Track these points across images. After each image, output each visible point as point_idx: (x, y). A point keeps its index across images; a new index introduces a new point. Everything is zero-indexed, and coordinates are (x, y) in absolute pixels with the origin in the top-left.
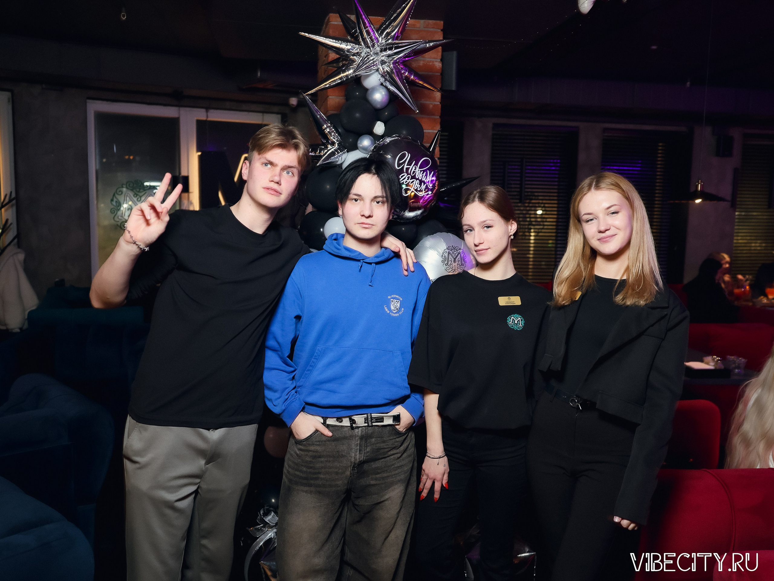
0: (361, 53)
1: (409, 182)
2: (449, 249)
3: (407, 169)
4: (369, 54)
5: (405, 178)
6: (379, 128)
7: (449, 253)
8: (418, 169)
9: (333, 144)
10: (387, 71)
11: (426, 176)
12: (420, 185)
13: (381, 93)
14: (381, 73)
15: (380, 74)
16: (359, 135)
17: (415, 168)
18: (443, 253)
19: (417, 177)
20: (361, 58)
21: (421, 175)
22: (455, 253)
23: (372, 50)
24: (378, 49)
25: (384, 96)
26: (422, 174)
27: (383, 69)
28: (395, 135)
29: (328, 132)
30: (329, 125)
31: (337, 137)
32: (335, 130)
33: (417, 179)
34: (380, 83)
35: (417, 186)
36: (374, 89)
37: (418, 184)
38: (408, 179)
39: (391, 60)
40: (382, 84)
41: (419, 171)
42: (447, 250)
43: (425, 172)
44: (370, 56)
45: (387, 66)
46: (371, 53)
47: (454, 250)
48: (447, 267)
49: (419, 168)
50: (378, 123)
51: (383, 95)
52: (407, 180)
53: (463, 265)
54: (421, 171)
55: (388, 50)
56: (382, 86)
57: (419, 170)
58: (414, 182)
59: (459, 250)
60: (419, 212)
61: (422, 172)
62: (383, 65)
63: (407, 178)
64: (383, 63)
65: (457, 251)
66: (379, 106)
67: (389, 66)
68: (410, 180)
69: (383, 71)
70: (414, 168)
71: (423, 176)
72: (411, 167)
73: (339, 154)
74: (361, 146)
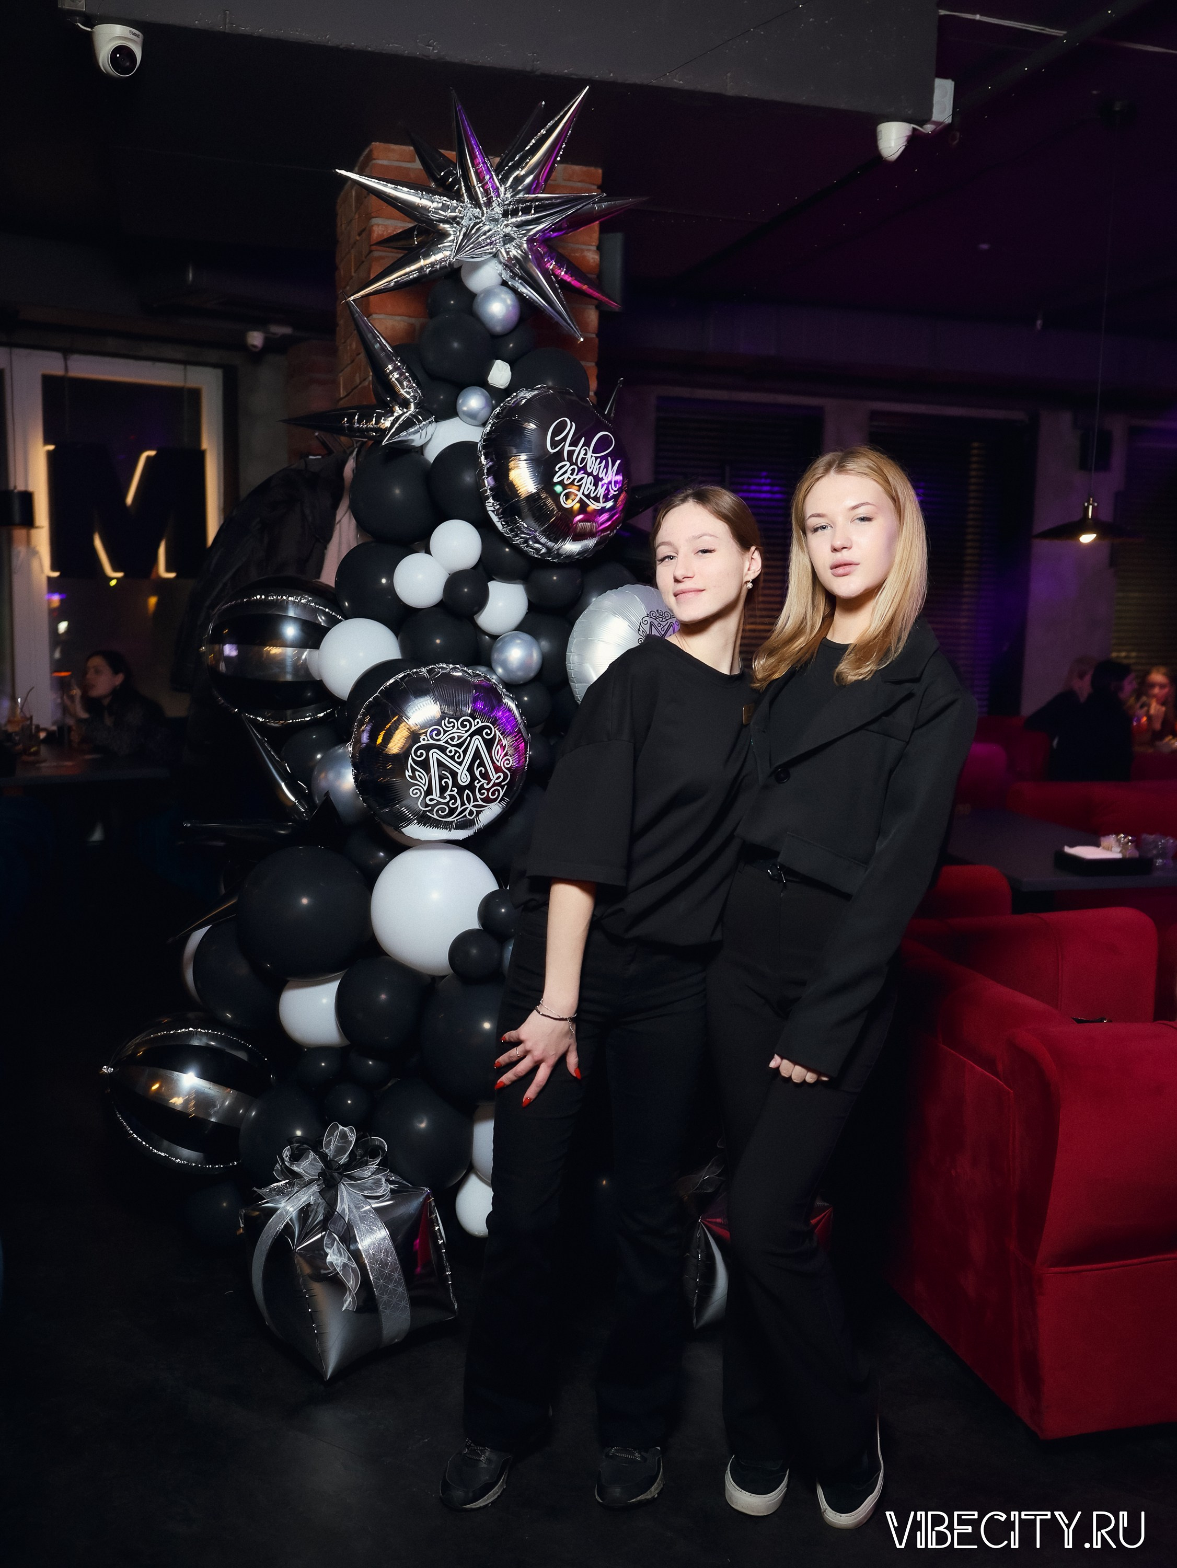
0: (462, 218)
1: (575, 479)
2: (651, 617)
3: (571, 453)
4: (478, 221)
5: (565, 472)
6: (500, 374)
7: (652, 625)
8: (590, 453)
9: (405, 404)
10: (515, 256)
11: (605, 469)
12: (594, 487)
13: (504, 301)
14: (503, 261)
15: (500, 263)
16: (460, 386)
17: (585, 451)
18: (640, 624)
19: (589, 471)
20: (464, 230)
21: (597, 466)
22: (664, 624)
23: (485, 213)
24: (498, 210)
25: (510, 308)
26: (599, 465)
27: (508, 253)
28: (540, 386)
29: (396, 379)
30: (399, 364)
31: (416, 391)
32: (411, 376)
33: (589, 474)
34: (500, 281)
35: (589, 488)
36: (489, 294)
37: (591, 484)
38: (572, 474)
39: (524, 235)
40: (504, 283)
41: (593, 458)
42: (647, 619)
43: (604, 461)
44: (481, 225)
45: (516, 247)
46: (483, 218)
47: (661, 619)
49: (592, 453)
50: (497, 363)
51: (507, 306)
52: (570, 476)
54: (596, 458)
55: (520, 213)
56: (505, 289)
57: (592, 456)
58: (584, 481)
59: (670, 618)
60: (591, 543)
61: (599, 460)
62: (507, 244)
63: (569, 472)
64: (508, 239)
65: (667, 620)
66: (498, 329)
67: (519, 247)
68: (577, 474)
69: (508, 258)
70: (583, 452)
71: (600, 468)
72: (577, 449)
73: (421, 425)
74: (465, 409)
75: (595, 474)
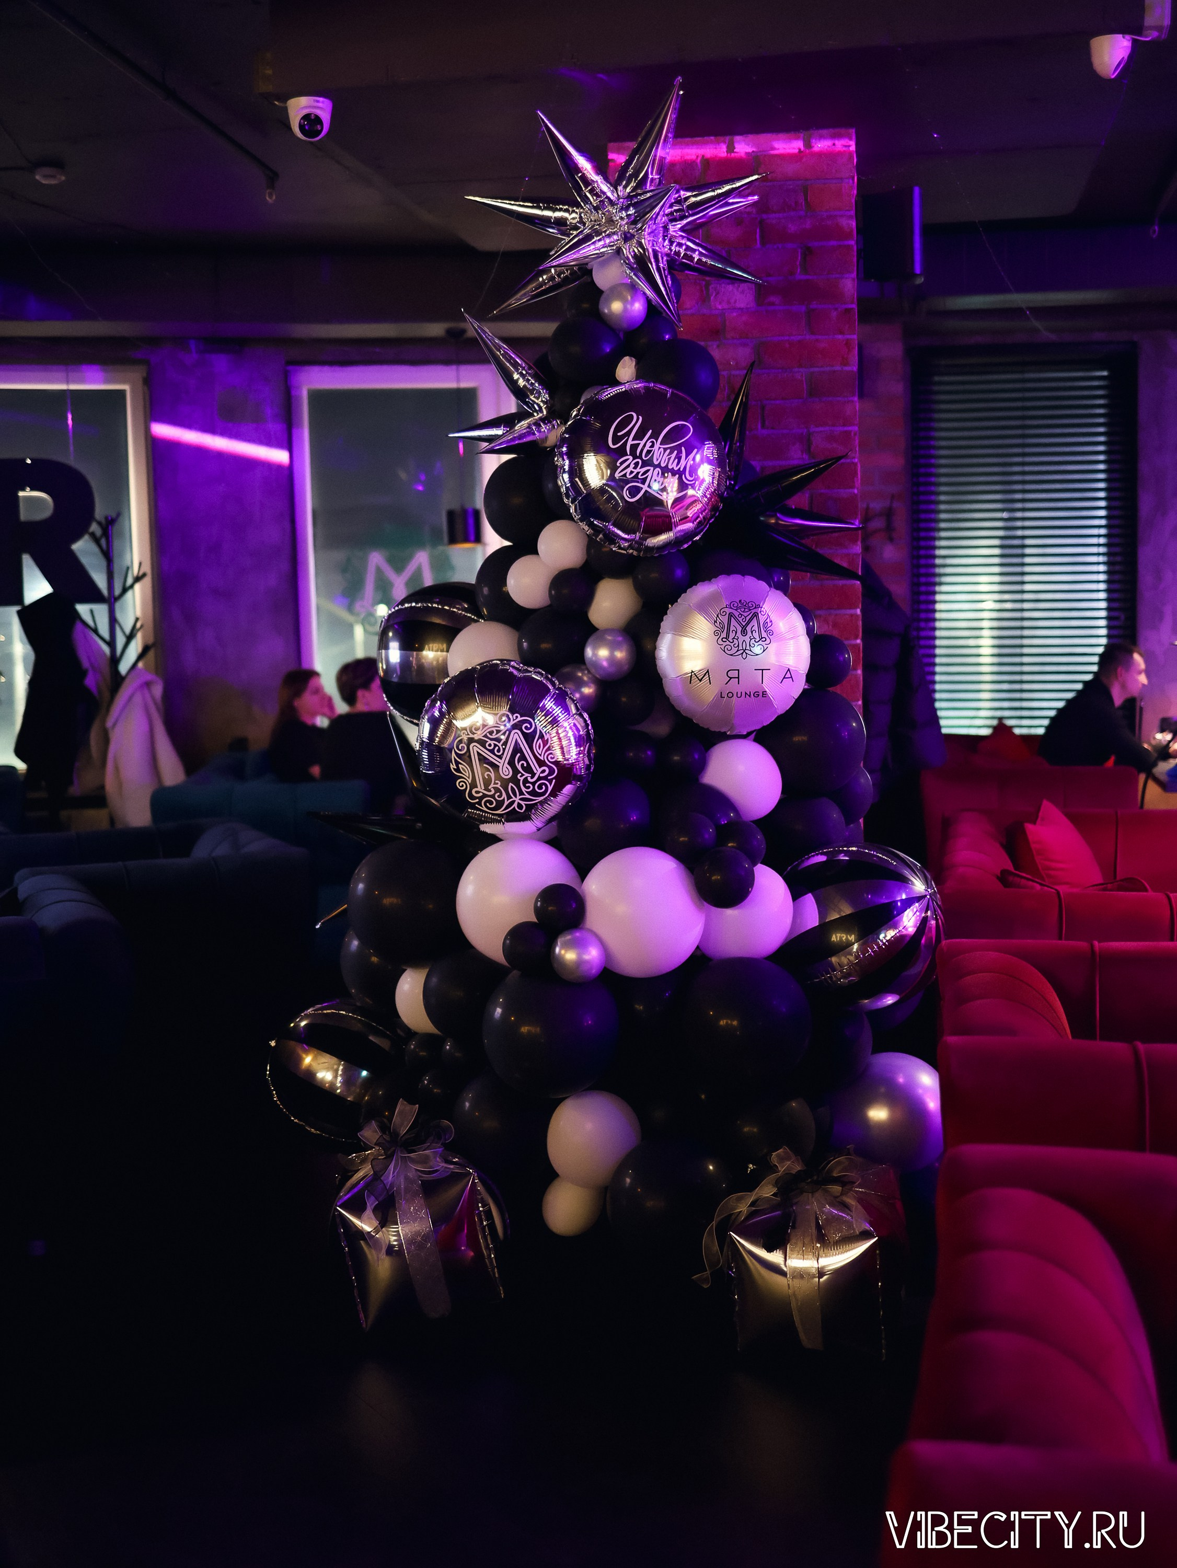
1: (638, 473)
2: (732, 608)
3: (635, 447)
5: (628, 466)
6: (626, 369)
7: (731, 615)
8: (657, 445)
10: (635, 253)
11: (677, 460)
17: (651, 444)
18: (718, 616)
19: (656, 463)
21: (666, 458)
22: (746, 614)
26: (668, 456)
29: (523, 386)
30: (524, 372)
31: (545, 396)
33: (655, 467)
34: (627, 281)
36: (612, 292)
38: (635, 468)
41: (662, 450)
42: (726, 609)
43: (676, 451)
47: (743, 610)
48: (725, 644)
49: (660, 445)
50: (625, 361)
52: (633, 470)
53: (764, 639)
54: (665, 450)
57: (660, 448)
58: (650, 473)
59: (755, 608)
61: (668, 451)
62: (628, 241)
63: (632, 466)
64: (627, 237)
65: (750, 610)
66: (622, 326)
68: (640, 468)
71: (669, 459)
72: (642, 443)
75: (663, 465)
